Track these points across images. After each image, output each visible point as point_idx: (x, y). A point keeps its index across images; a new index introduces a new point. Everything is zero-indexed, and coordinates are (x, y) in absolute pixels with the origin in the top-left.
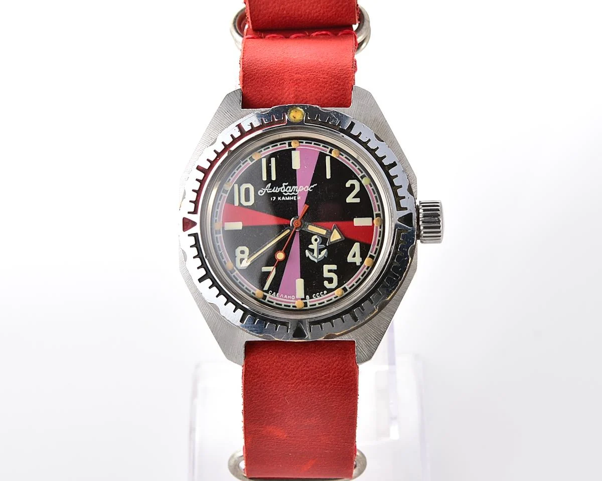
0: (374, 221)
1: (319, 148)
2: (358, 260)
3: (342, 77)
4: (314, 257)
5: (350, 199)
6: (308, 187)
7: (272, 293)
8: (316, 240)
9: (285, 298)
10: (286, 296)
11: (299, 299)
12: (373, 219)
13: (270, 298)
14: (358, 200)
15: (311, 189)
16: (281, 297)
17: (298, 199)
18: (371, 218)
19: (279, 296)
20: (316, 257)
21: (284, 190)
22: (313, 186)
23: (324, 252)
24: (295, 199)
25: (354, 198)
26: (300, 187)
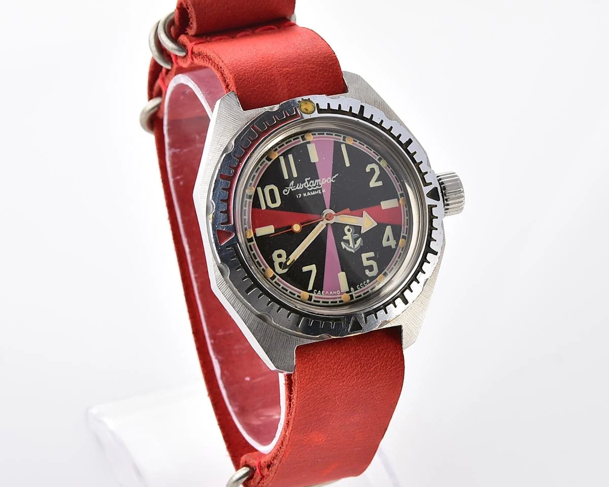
0: (400, 201)
1: (332, 138)
2: (392, 243)
3: (328, 64)
4: (351, 248)
5: (373, 184)
6: (330, 178)
7: (317, 293)
8: (349, 230)
9: (331, 295)
10: (331, 293)
11: (344, 293)
12: (399, 200)
13: (315, 297)
14: (380, 183)
15: (333, 180)
16: (327, 295)
17: (323, 192)
18: (397, 199)
19: (325, 293)
20: (353, 247)
21: (308, 186)
22: (335, 177)
23: (359, 241)
24: (320, 193)
25: (376, 182)
26: (323, 180)
